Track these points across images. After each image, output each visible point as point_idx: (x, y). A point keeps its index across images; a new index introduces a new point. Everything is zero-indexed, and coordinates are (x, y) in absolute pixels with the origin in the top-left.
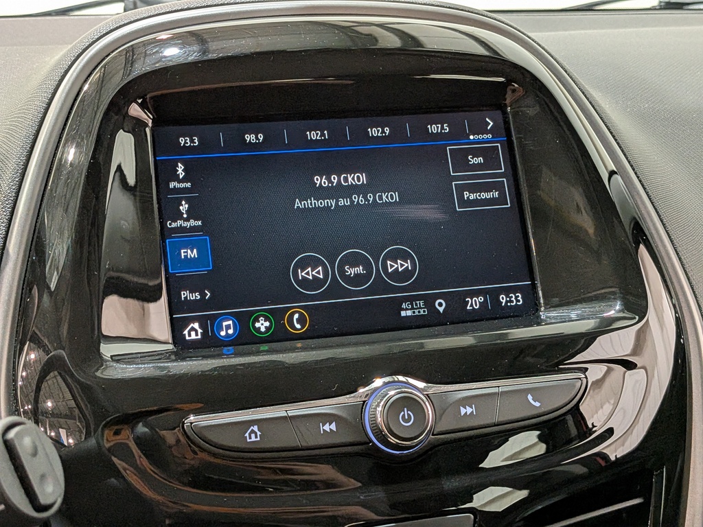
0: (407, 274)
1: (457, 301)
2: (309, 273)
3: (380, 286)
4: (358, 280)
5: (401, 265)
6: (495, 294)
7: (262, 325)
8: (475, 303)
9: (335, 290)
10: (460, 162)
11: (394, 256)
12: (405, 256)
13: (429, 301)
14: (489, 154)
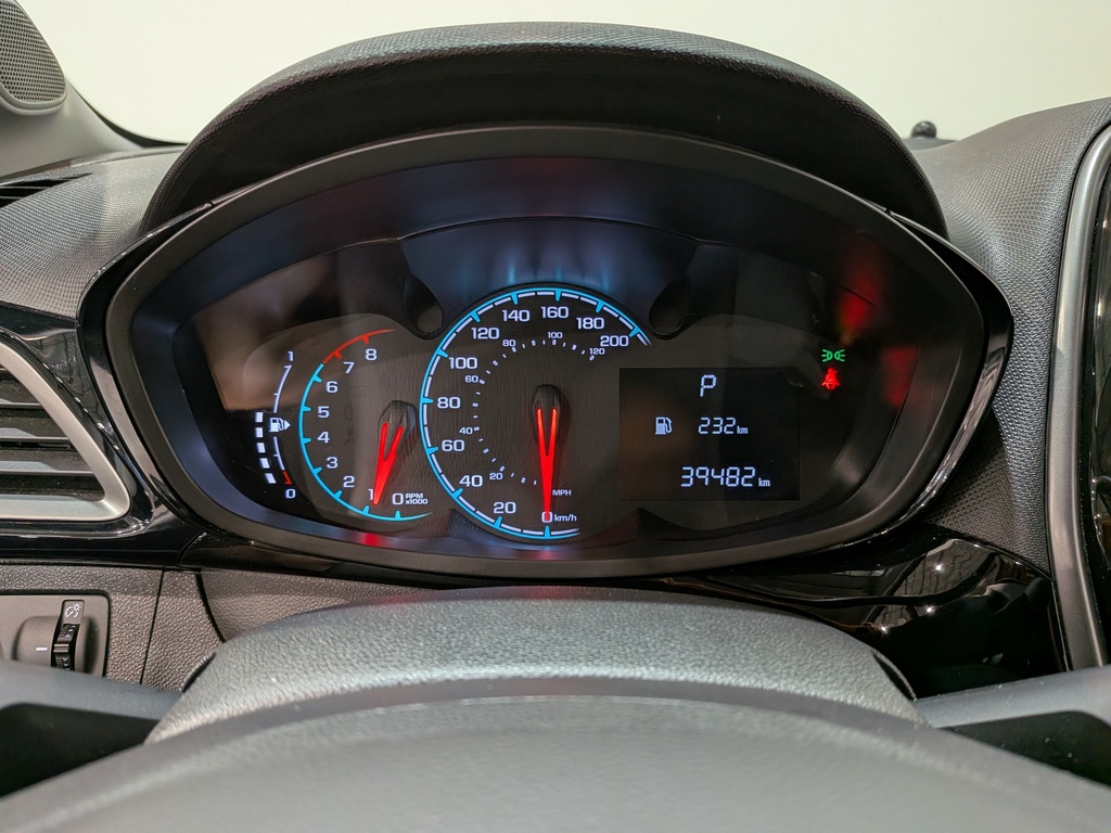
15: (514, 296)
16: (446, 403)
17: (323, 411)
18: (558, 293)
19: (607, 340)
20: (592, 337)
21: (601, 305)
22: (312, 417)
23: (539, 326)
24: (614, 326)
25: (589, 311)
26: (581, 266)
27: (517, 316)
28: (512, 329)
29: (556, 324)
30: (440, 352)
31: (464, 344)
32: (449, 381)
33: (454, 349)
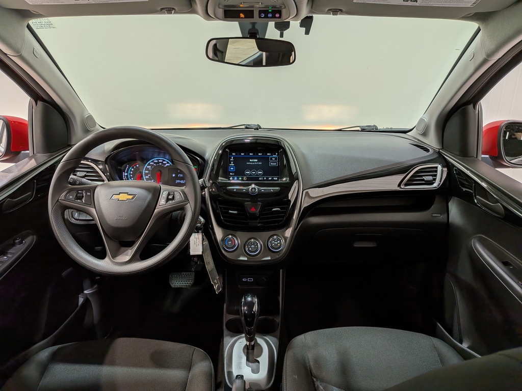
0: (261, 174)
1: (267, 178)
2: (247, 172)
3: (257, 175)
4: (254, 174)
5: (260, 173)
6: (273, 178)
7: (240, 179)
8: (270, 179)
9: (251, 175)
10: (271, 159)
11: (259, 171)
12: (261, 171)
13: (263, 178)
14: (276, 158)
15: (155, 159)
16: (146, 172)
17: (131, 173)
18: (161, 159)
19: (167, 164)
20: (165, 164)
21: (166, 160)
22: (130, 173)
23: (158, 163)
24: (168, 163)
25: (165, 161)
26: (164, 156)
27: (156, 161)
28: (155, 163)
29: (160, 162)
30: (146, 165)
31: (149, 165)
32: (147, 169)
33: (148, 165)
